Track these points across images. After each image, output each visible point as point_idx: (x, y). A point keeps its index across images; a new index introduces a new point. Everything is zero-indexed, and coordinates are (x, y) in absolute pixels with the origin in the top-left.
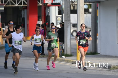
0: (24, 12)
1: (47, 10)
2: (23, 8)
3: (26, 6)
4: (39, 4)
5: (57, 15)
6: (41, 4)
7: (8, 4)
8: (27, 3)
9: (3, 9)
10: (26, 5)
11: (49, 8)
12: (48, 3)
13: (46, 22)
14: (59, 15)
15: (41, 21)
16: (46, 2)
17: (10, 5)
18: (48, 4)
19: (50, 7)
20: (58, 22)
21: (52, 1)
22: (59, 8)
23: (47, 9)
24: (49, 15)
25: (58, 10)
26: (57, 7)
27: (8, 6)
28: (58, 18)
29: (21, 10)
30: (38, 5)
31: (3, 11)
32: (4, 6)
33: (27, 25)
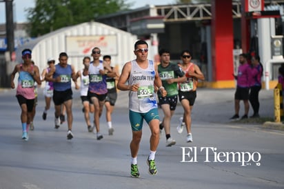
0: (206, 32)
1: (252, 26)
2: (204, 24)
3: (210, 20)
4: (234, 14)
5: (274, 36)
6: (239, 15)
7: (172, 16)
8: (210, 14)
9: (162, 26)
10: (209, 18)
11: (256, 22)
12: (253, 12)
13: (251, 51)
14: (276, 34)
15: (241, 48)
16: (250, 9)
17: (176, 19)
18: (254, 14)
19: (259, 20)
20: (276, 49)
21: (262, 8)
22: (276, 21)
23: (252, 23)
24: (257, 36)
25: (276, 24)
26: (273, 20)
27: (171, 20)
28: (275, 43)
29: (199, 29)
30: (234, 17)
31: (163, 31)
32: (165, 20)
33: (213, 58)
